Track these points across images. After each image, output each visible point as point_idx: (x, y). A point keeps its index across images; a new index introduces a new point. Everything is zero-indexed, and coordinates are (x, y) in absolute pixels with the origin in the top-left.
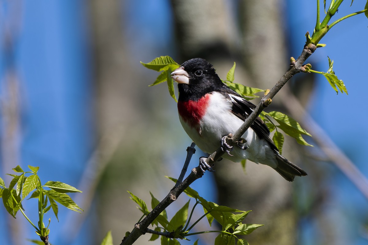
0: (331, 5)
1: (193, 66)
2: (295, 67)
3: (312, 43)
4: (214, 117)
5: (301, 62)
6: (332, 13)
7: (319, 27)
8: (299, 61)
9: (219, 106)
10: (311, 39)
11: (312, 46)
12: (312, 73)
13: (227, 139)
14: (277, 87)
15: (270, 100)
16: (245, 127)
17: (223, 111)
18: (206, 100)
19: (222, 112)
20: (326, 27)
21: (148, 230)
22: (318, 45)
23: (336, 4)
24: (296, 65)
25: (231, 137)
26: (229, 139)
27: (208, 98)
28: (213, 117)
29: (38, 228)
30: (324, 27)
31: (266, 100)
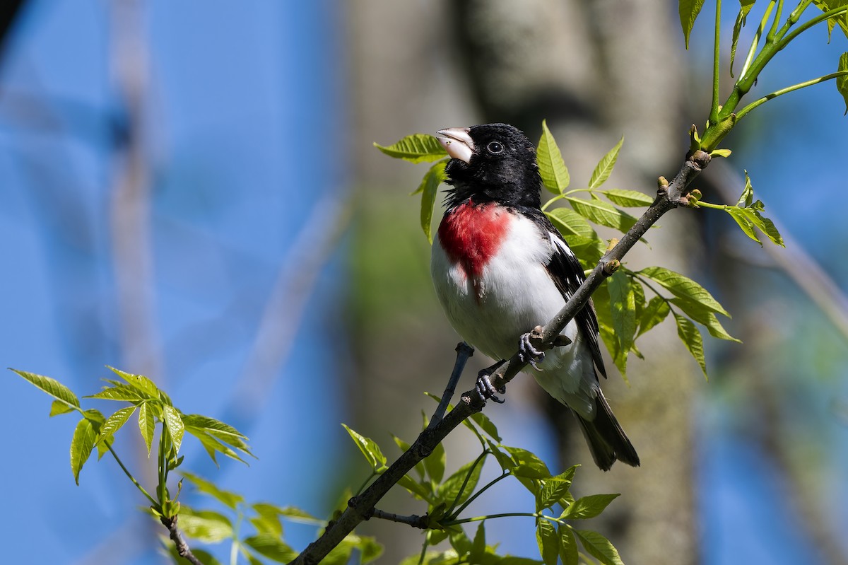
0: (742, 70)
2: (667, 197)
3: (703, 150)
5: (680, 187)
6: (744, 89)
7: (718, 117)
8: (675, 184)
10: (699, 141)
11: (701, 154)
12: (702, 208)
13: (531, 338)
14: (632, 235)
15: (615, 264)
16: (566, 315)
20: (730, 118)
21: (376, 511)
22: (714, 152)
23: (752, 71)
24: (669, 194)
25: (538, 335)
26: (535, 337)
29: (157, 501)
30: (726, 119)
31: (609, 262)
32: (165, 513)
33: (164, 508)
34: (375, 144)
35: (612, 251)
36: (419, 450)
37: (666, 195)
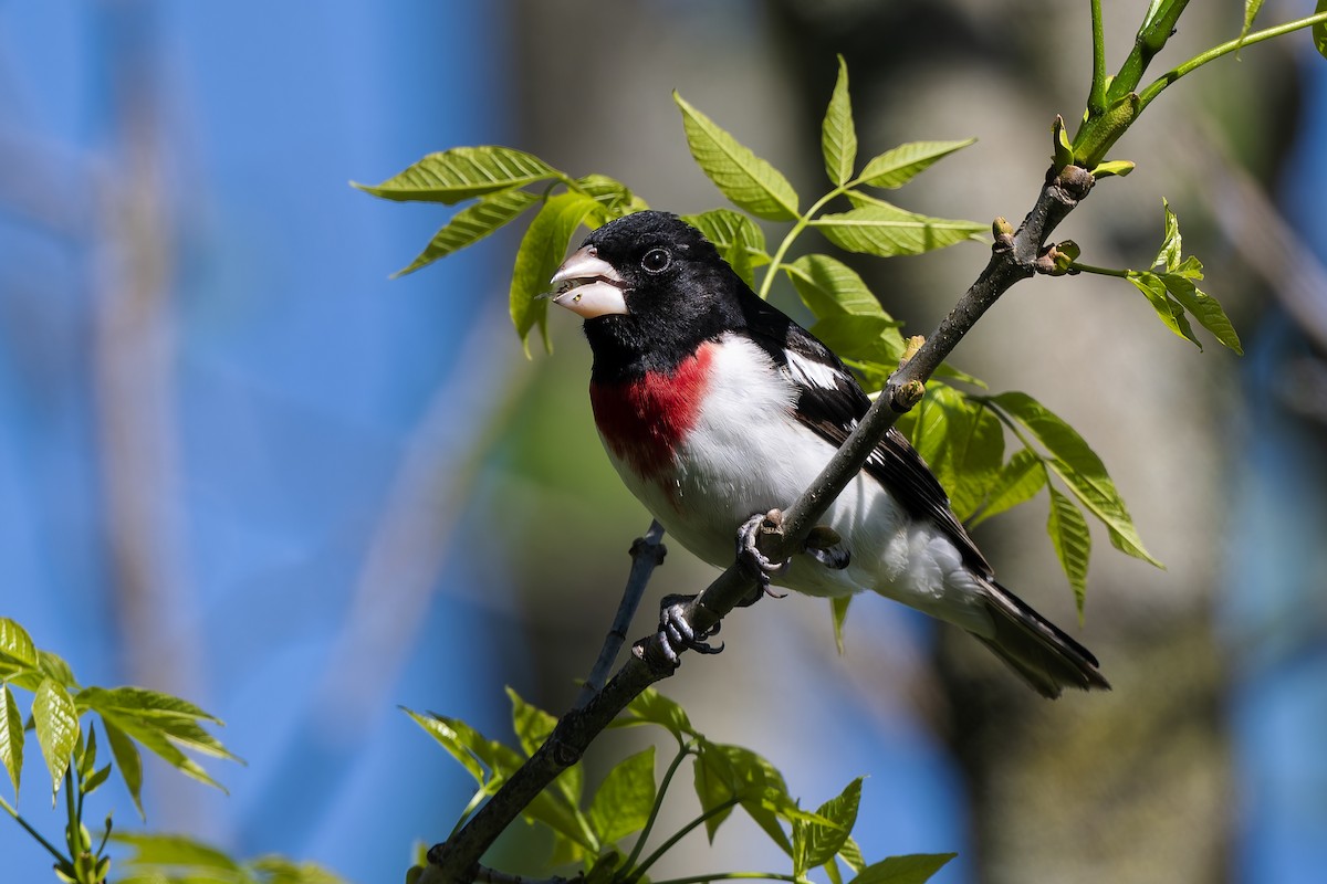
1: (631, 238)
2: (1012, 256)
3: (1078, 163)
4: (729, 434)
5: (1036, 236)
6: (1153, 43)
7: (1105, 98)
8: (1026, 231)
9: (745, 394)
10: (1070, 148)
11: (1076, 173)
13: (759, 535)
14: (947, 332)
15: (915, 388)
17: (761, 413)
18: (699, 366)
19: (755, 419)
20: (1128, 102)
21: (481, 870)
22: (1101, 167)
23: (1168, 7)
24: (1014, 251)
25: (774, 526)
26: (769, 531)
27: (706, 359)
28: (723, 439)
29: (65, 853)
30: (1121, 103)
31: (904, 384)
32: (81, 877)
33: (78, 868)
34: (353, 184)
35: (910, 364)
36: (557, 753)
37: (1009, 253)
